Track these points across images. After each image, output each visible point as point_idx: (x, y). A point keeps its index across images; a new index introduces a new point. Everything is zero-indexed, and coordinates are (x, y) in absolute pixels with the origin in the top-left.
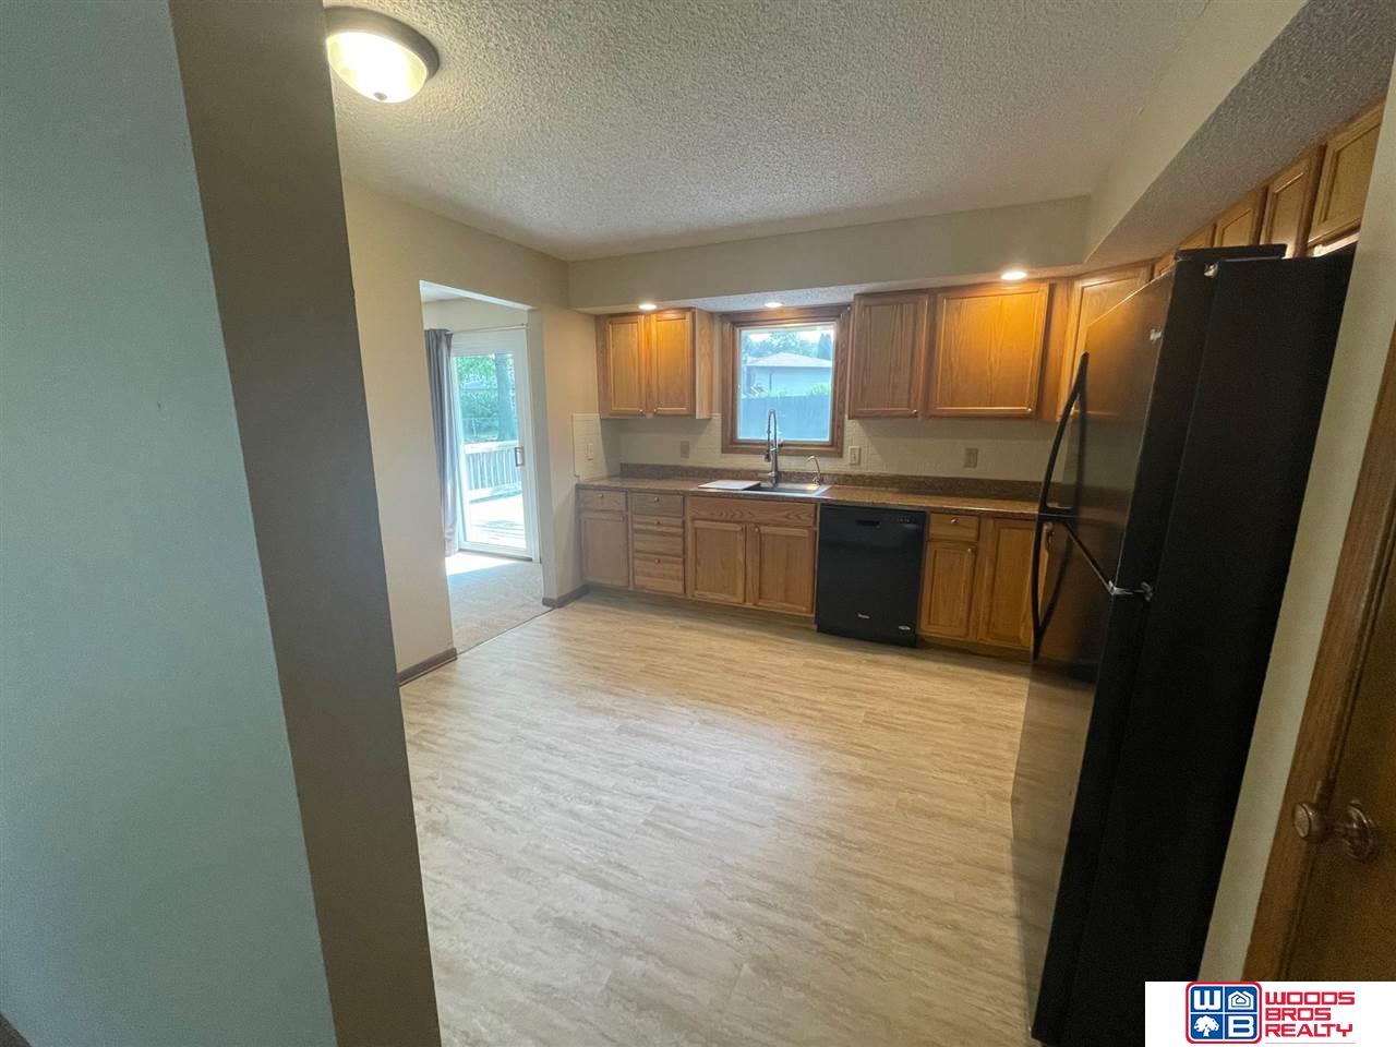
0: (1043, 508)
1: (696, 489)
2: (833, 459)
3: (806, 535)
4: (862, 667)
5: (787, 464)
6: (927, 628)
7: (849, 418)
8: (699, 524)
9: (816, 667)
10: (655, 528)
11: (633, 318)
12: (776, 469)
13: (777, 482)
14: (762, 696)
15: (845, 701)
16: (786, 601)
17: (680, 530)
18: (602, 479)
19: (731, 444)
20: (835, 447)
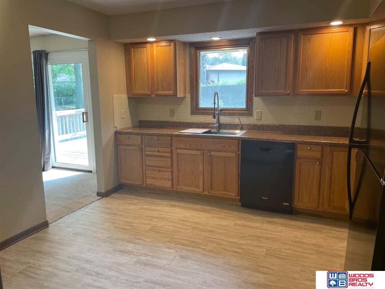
0: (351, 141)
1: (178, 133)
2: (248, 117)
3: (234, 156)
4: (265, 225)
5: (224, 119)
6: (298, 204)
7: (255, 97)
8: (179, 151)
9: (240, 225)
10: (156, 154)
11: (144, 46)
12: (219, 123)
13: (219, 129)
14: (212, 241)
15: (255, 243)
16: (224, 191)
17: (169, 155)
18: (128, 128)
19: (196, 110)
20: (248, 111)
